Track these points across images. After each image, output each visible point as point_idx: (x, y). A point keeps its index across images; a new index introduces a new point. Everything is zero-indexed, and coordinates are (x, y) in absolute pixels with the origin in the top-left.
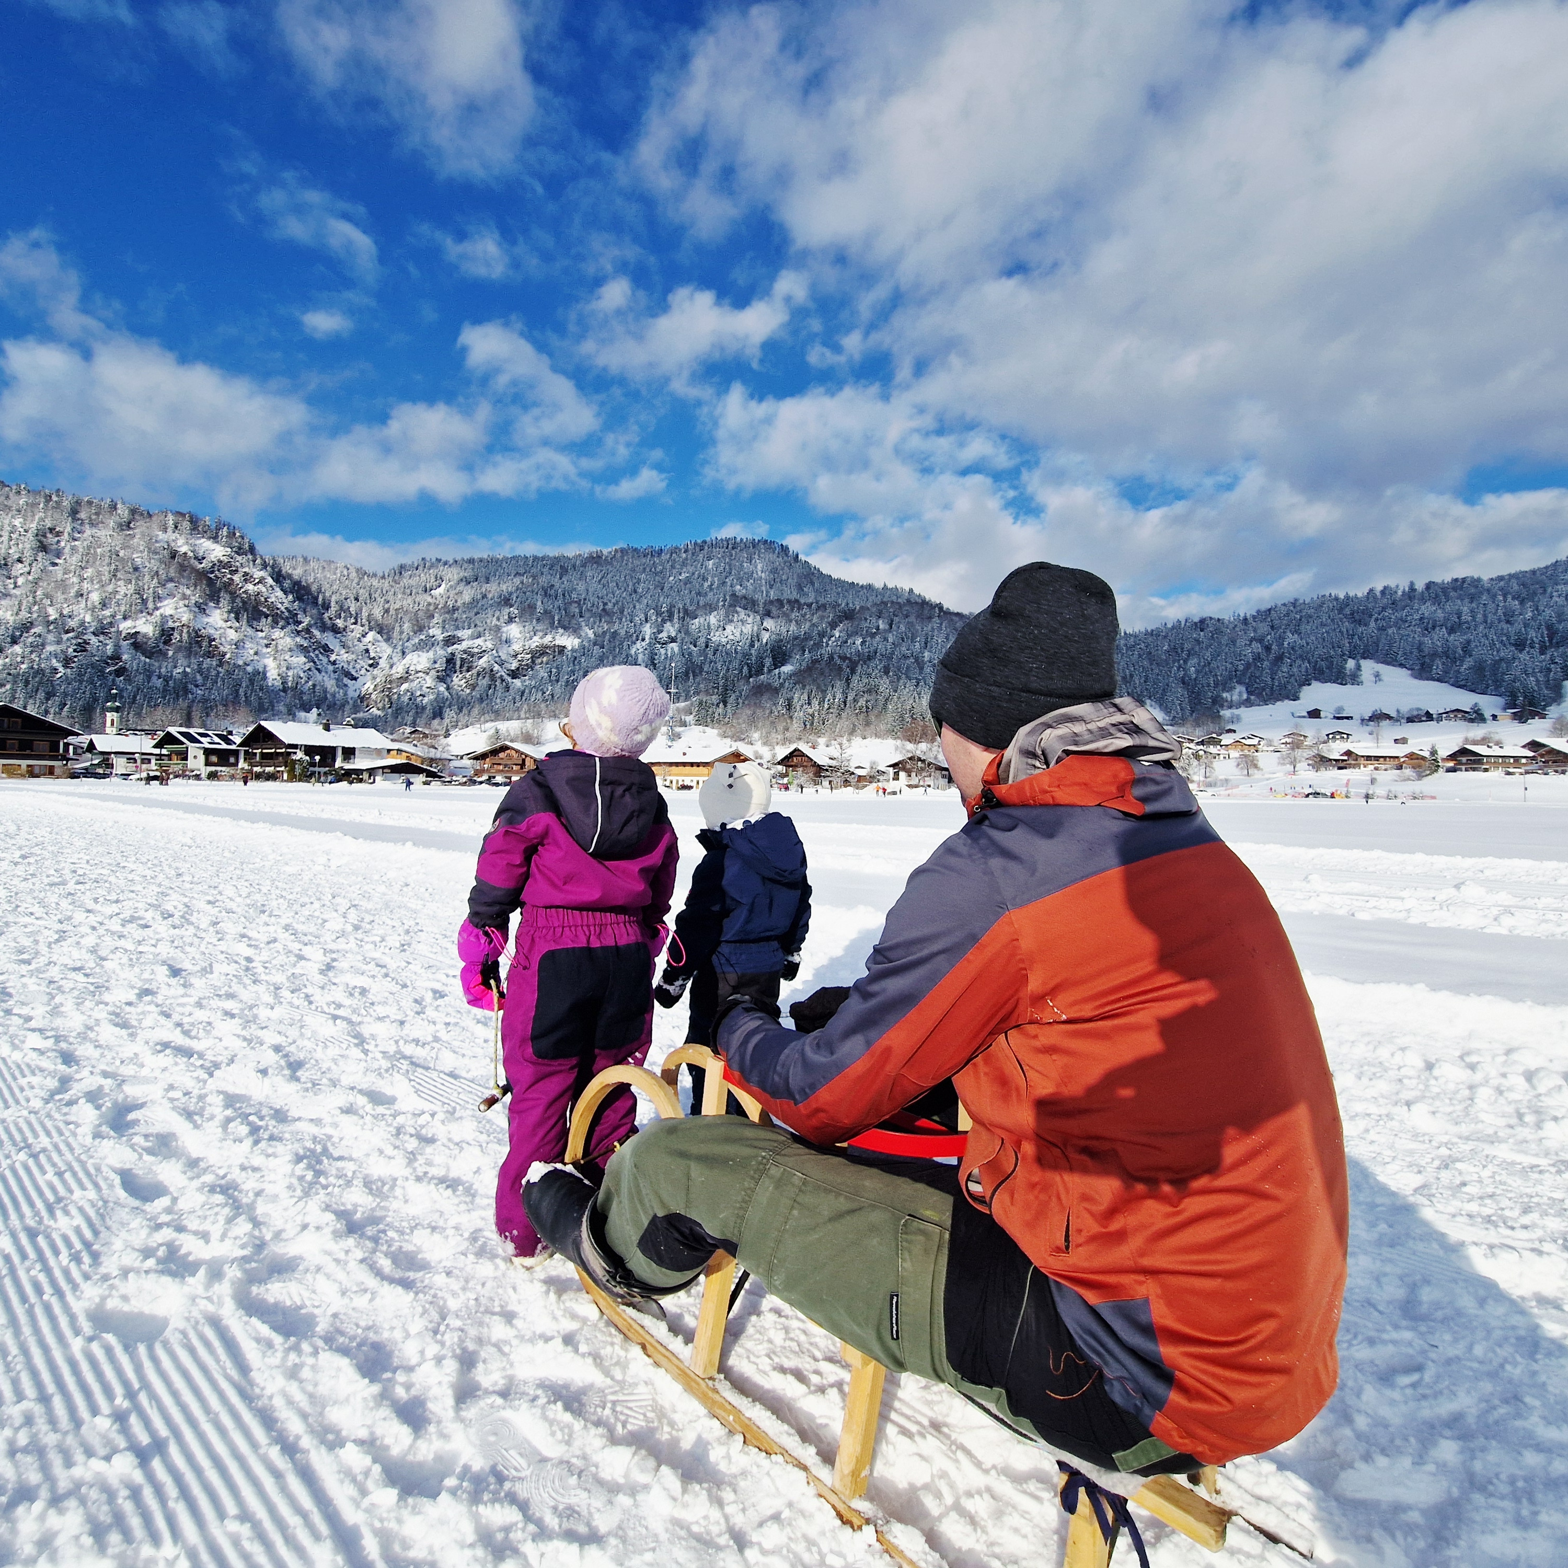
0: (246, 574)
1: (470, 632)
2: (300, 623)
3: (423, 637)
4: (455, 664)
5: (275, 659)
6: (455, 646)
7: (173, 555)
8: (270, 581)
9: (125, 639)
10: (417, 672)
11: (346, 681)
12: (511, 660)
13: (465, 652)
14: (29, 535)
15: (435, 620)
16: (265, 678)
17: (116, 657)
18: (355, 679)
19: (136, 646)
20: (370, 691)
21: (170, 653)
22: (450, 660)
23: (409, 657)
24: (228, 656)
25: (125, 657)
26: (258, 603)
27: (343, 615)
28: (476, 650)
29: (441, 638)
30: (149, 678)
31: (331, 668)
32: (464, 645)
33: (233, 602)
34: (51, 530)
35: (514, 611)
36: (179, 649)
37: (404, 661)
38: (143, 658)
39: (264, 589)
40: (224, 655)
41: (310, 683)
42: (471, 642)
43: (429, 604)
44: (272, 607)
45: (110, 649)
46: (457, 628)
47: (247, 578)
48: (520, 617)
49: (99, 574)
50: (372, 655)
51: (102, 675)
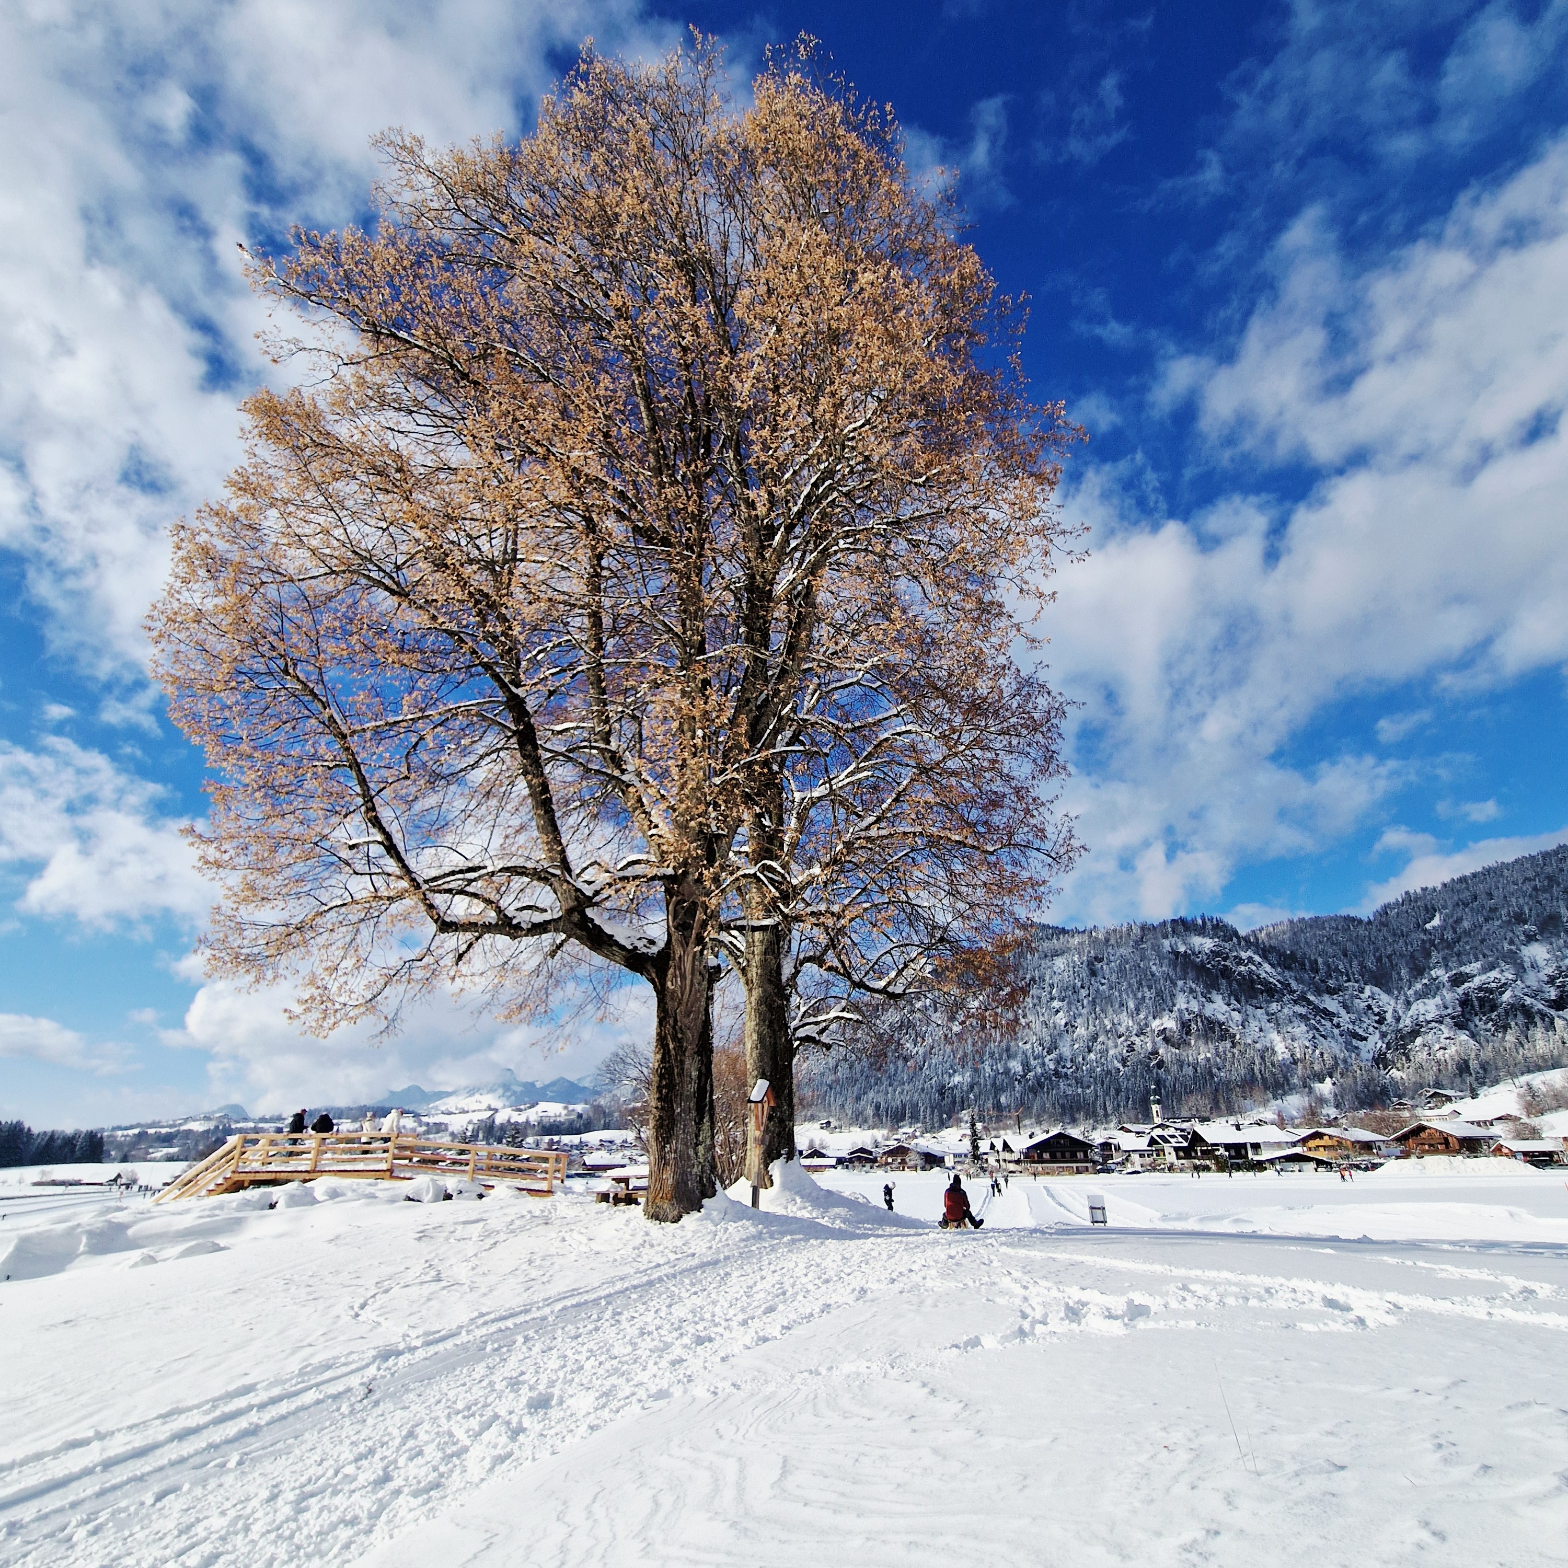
0: (1236, 957)
1: (1478, 965)
2: (1295, 991)
3: (1425, 981)
4: (1472, 1006)
5: (1279, 1032)
6: (1466, 985)
7: (1177, 954)
8: (1257, 958)
9: (1158, 1035)
10: (1429, 1022)
11: (1355, 1042)
12: (1546, 988)
13: (1480, 989)
14: (1084, 966)
15: (1434, 960)
16: (1274, 1053)
17: (1155, 1052)
18: (1365, 1039)
19: (1167, 1040)
20: (1384, 1050)
21: (1193, 1042)
22: (1465, 1002)
23: (1414, 1007)
24: (1238, 1037)
25: (1161, 1051)
26: (1252, 982)
27: (1334, 975)
28: (1494, 985)
29: (1445, 978)
30: (1181, 1067)
31: (1336, 1031)
32: (1477, 981)
33: (1231, 986)
34: (1096, 958)
35: (1530, 927)
36: (1198, 1037)
37: (1410, 1013)
38: (1174, 1050)
39: (1254, 968)
40: (1234, 1036)
41: (1317, 1052)
42: (1483, 978)
43: (1423, 941)
44: (1265, 983)
45: (1149, 1046)
46: (1462, 964)
47: (1239, 961)
48: (1541, 933)
49: (1130, 985)
50: (1376, 1010)
51: (1149, 1070)
